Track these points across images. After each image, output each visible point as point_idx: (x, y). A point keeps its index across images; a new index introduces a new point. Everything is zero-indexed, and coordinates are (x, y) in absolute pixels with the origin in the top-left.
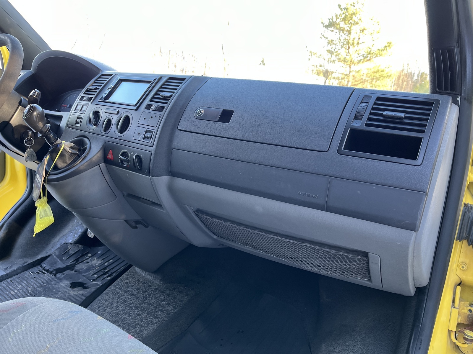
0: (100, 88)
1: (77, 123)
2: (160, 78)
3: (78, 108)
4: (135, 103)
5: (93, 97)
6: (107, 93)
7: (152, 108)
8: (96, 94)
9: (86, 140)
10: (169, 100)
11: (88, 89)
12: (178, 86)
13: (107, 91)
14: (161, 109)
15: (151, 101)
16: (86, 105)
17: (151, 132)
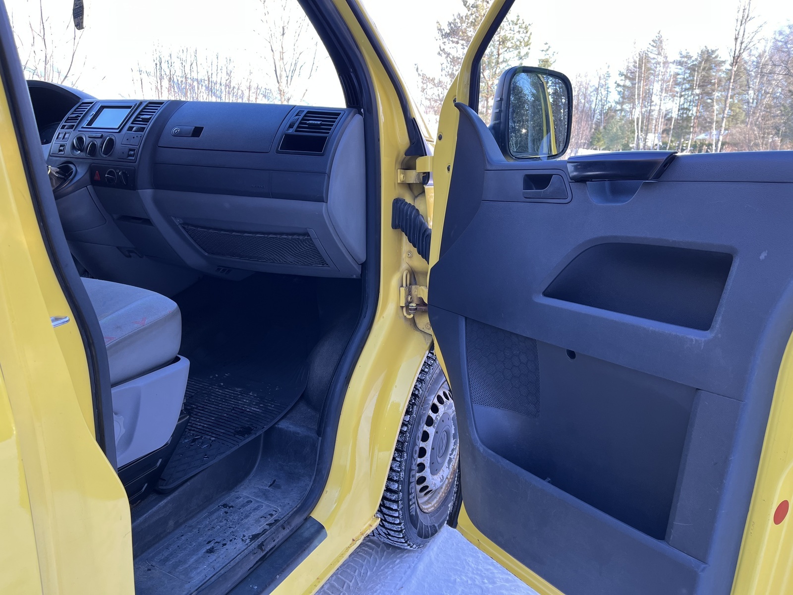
0: (82, 115)
1: (60, 151)
2: (141, 103)
3: (60, 137)
4: (117, 127)
5: (75, 124)
6: (90, 119)
7: (134, 129)
8: (78, 121)
9: (71, 166)
10: (148, 122)
11: (69, 117)
12: (157, 109)
13: (89, 118)
14: (142, 129)
15: (132, 123)
16: (69, 133)
17: (133, 150)
